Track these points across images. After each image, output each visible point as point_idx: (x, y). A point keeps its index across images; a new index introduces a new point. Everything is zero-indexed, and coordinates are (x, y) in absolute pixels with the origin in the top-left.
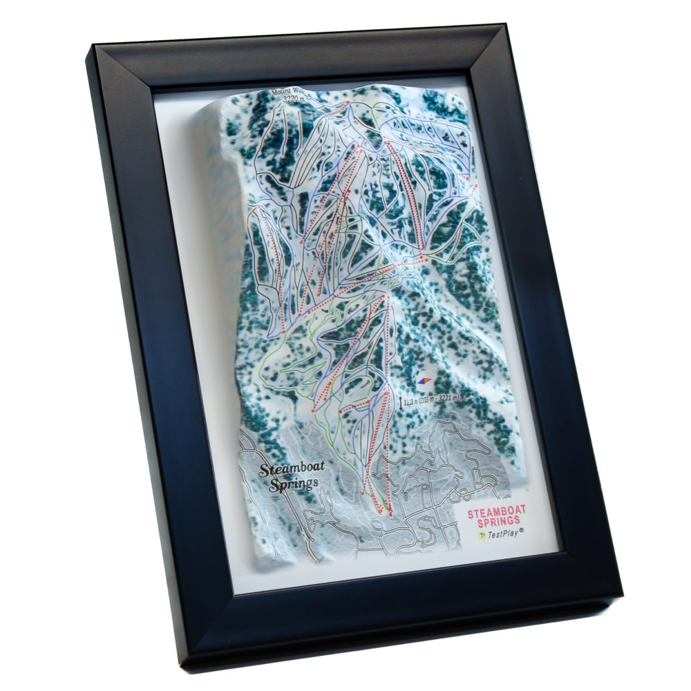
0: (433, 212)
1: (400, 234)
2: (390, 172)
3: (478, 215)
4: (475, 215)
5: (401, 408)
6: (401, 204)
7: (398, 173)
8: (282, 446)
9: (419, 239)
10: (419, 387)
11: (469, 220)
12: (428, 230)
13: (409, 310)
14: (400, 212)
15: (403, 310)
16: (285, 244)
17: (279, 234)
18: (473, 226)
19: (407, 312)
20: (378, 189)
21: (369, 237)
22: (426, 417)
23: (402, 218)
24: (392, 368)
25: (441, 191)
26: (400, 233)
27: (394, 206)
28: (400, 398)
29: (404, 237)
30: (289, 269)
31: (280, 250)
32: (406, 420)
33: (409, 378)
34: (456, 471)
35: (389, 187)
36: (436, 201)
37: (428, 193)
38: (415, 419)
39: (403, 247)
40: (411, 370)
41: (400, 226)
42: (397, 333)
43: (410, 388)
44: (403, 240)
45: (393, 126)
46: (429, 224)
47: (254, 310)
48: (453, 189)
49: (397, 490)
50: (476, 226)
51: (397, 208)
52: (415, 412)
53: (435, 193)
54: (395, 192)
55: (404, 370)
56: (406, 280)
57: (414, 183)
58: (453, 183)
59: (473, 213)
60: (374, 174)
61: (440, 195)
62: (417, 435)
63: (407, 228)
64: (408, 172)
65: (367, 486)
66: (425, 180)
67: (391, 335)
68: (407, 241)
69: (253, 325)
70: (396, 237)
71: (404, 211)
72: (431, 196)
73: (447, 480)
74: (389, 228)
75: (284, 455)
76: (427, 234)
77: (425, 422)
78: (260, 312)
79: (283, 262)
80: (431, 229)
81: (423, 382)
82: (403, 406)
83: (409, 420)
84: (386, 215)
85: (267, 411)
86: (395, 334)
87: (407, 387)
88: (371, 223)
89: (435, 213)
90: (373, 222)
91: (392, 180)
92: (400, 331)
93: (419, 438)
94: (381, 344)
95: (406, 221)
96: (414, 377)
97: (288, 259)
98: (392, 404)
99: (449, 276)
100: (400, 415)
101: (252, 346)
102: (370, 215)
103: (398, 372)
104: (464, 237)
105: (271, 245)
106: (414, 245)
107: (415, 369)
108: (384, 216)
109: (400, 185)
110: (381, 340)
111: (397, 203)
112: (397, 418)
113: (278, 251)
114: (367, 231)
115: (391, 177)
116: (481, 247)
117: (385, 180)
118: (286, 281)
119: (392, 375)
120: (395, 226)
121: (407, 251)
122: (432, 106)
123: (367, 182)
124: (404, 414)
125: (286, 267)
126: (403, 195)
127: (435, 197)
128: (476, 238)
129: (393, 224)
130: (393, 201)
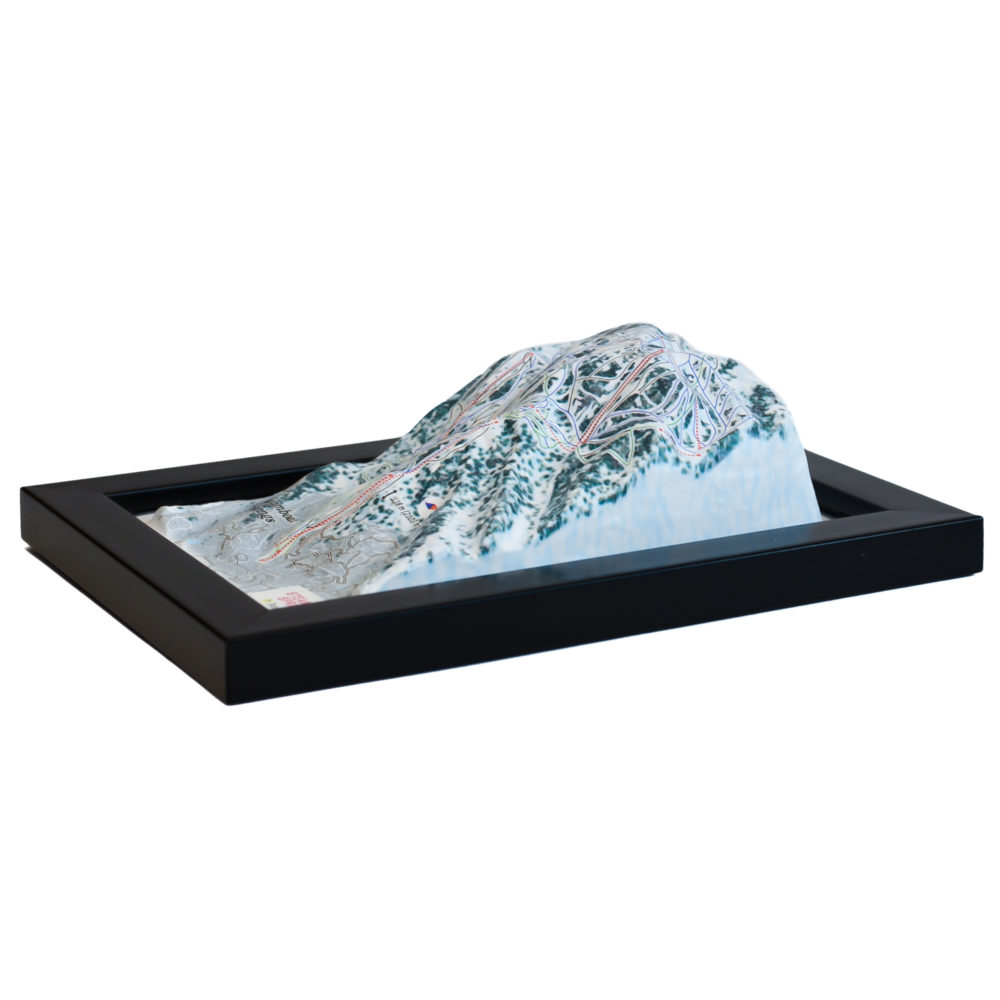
0: (622, 413)
1: (578, 411)
2: (631, 360)
3: (649, 437)
4: (648, 433)
5: (384, 498)
6: (608, 388)
7: (635, 366)
8: (301, 496)
9: (589, 432)
10: (422, 508)
11: (638, 433)
12: (604, 428)
13: (499, 449)
14: (600, 393)
15: (493, 441)
16: (510, 387)
17: (516, 378)
18: (636, 442)
19: (495, 447)
20: (605, 362)
21: (550, 383)
22: (390, 524)
23: (594, 399)
24: (424, 469)
25: (649, 401)
26: (580, 408)
27: (600, 382)
28: (395, 491)
29: (578, 418)
30: (488, 402)
31: (501, 384)
32: (374, 510)
33: (423, 491)
34: (344, 577)
35: (614, 368)
36: (636, 407)
37: (637, 392)
38: (381, 516)
39: (568, 425)
40: (434, 485)
41: (585, 403)
42: (463, 449)
43: (414, 499)
44: (575, 418)
45: (692, 362)
46: (610, 422)
47: (433, 421)
48: (662, 410)
49: (294, 556)
50: (638, 445)
51: (600, 386)
52: (389, 512)
53: (642, 397)
54: (615, 375)
55: (429, 478)
56: (526, 422)
57: (637, 379)
58: (667, 406)
59: (647, 430)
60: (618, 352)
61: (644, 403)
62: (364, 527)
63: (589, 412)
64: (644, 370)
65: (287, 541)
66: (647, 381)
67: (458, 444)
68: (578, 424)
69: (420, 435)
70: (573, 410)
71: (603, 396)
72: (636, 396)
73: (326, 573)
74: (576, 395)
75: (292, 498)
76: (600, 430)
77: (383, 526)
78: (434, 427)
79: (489, 393)
80: (606, 429)
81: (430, 506)
82: (387, 499)
83: (377, 512)
84: (585, 381)
85: (334, 481)
86: (462, 447)
87: (413, 495)
88: (567, 381)
89: (624, 416)
90: (569, 381)
91: (624, 367)
92: (467, 449)
93: (361, 530)
94: (442, 446)
95: (596, 406)
96: (429, 493)
97: (496, 395)
98: (382, 487)
99: (569, 470)
100: (376, 502)
101: (399, 450)
102: (574, 374)
103: (423, 474)
104: (617, 442)
105: (499, 375)
106: (580, 433)
107: (437, 488)
108: (582, 381)
109: (625, 375)
110: (445, 443)
111: (605, 383)
112: (371, 502)
113: (498, 383)
114: (555, 379)
115: (627, 363)
116: (622, 468)
117: (619, 361)
118: (475, 409)
119: (417, 476)
120: (580, 398)
121: (568, 431)
122: (756, 398)
123: (606, 353)
124: (380, 503)
125: (487, 398)
126: (619, 384)
127: (638, 401)
128: (627, 457)
129: (581, 394)
130: (605, 378)
